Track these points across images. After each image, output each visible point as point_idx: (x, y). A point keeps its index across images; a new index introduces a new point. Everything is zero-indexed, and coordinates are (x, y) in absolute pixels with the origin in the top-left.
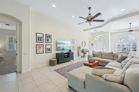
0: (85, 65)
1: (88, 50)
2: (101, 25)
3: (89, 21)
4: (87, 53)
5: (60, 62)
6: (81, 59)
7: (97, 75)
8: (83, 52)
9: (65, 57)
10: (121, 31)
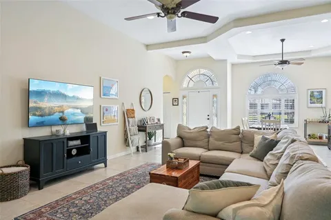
0: (156, 178)
1: (162, 122)
2: (204, 35)
3: (168, 13)
4: (159, 132)
5: (44, 176)
6: (134, 157)
7: (204, 214)
8: (145, 131)
9: (70, 155)
10: (259, 61)
